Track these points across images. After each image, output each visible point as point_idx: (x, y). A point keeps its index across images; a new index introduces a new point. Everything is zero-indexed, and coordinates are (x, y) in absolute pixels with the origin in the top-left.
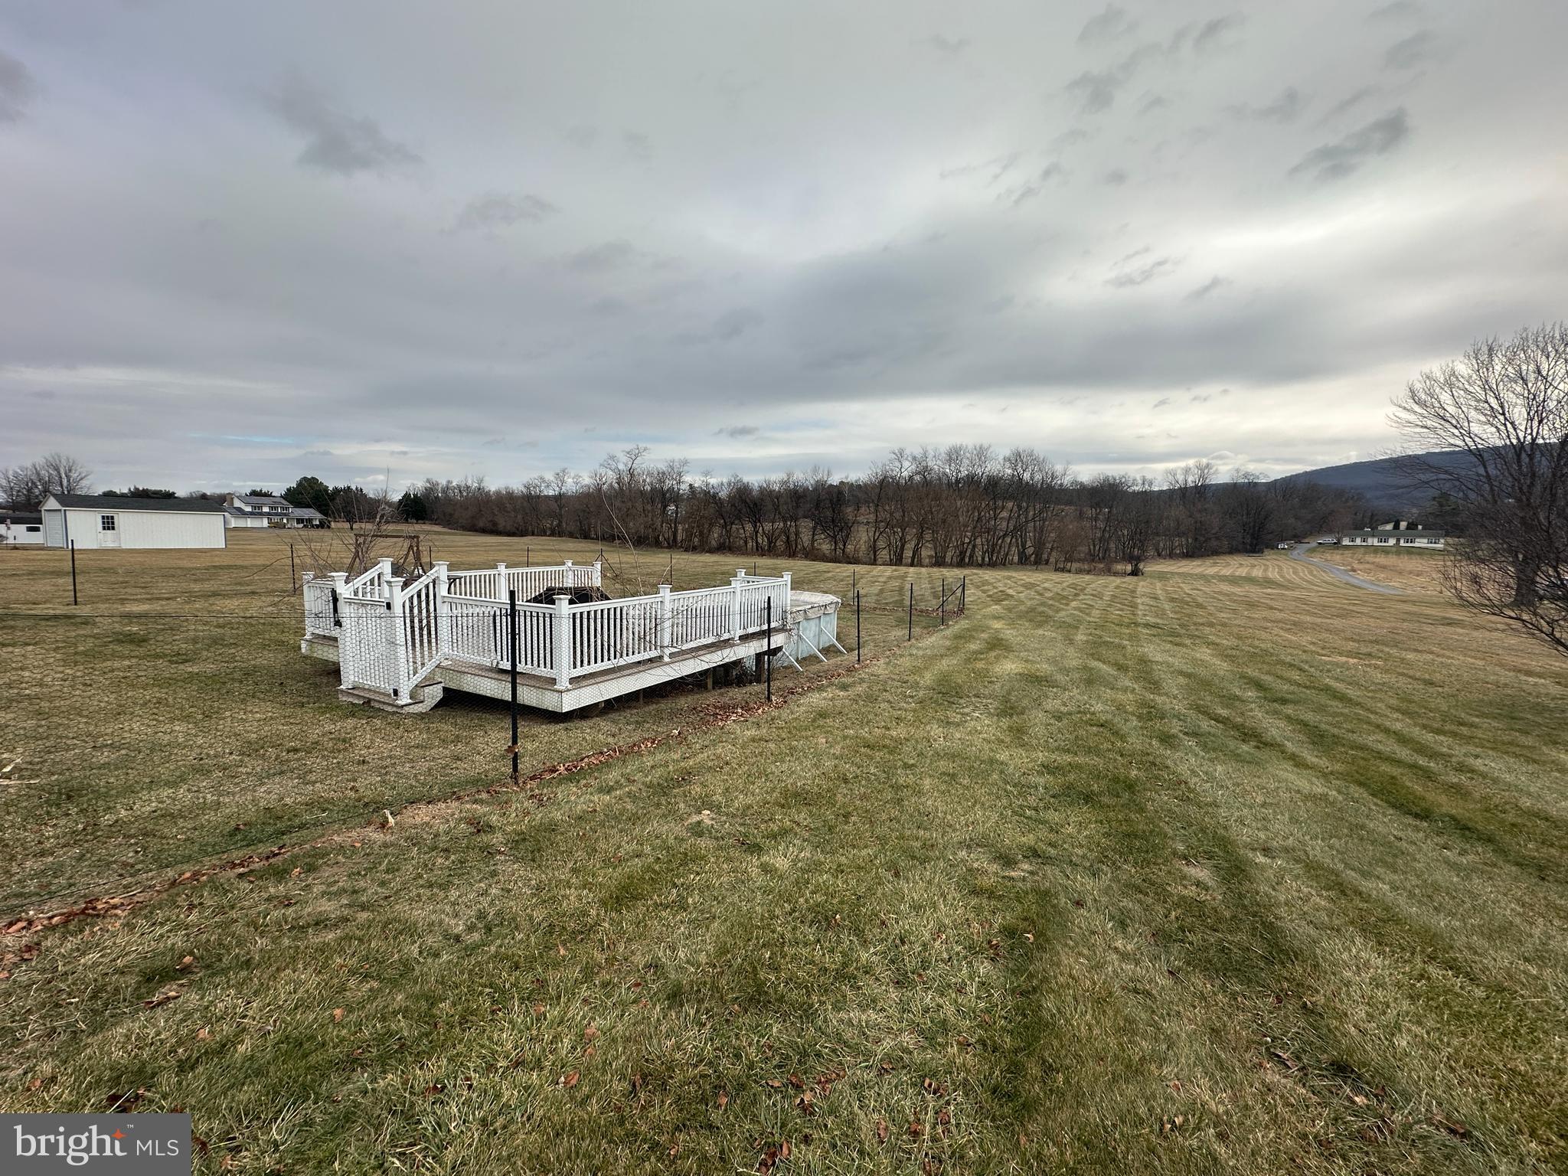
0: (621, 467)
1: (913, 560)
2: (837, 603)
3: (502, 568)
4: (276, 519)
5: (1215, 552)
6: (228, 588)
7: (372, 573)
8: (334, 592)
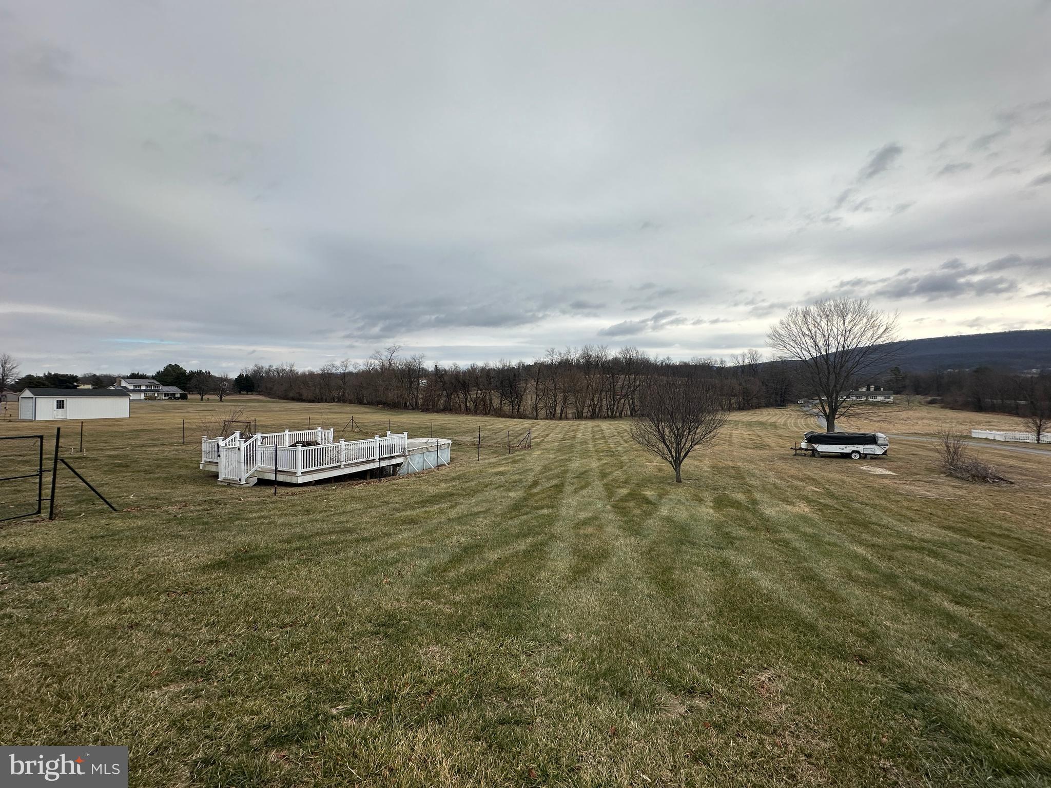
0: (383, 358)
1: (561, 416)
2: (449, 444)
3: (287, 432)
4: (150, 394)
5: (758, 406)
6: (149, 442)
7: (232, 437)
8: (218, 444)
